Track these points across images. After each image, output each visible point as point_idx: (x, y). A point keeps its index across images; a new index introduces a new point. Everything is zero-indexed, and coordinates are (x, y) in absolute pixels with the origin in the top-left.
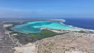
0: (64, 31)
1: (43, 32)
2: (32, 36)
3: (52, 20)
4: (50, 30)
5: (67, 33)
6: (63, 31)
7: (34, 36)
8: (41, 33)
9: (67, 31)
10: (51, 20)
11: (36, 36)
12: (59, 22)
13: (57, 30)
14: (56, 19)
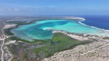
0: (88, 36)
1: (55, 38)
2: (38, 46)
3: (67, 18)
4: (66, 34)
5: (95, 40)
6: (86, 36)
7: (41, 46)
8: (52, 40)
9: (94, 37)
10: (65, 18)
11: (44, 46)
12: (76, 21)
13: (76, 35)
14: (72, 17)
